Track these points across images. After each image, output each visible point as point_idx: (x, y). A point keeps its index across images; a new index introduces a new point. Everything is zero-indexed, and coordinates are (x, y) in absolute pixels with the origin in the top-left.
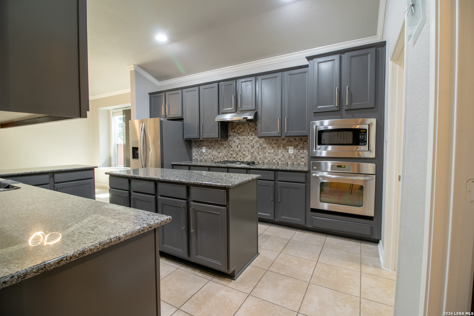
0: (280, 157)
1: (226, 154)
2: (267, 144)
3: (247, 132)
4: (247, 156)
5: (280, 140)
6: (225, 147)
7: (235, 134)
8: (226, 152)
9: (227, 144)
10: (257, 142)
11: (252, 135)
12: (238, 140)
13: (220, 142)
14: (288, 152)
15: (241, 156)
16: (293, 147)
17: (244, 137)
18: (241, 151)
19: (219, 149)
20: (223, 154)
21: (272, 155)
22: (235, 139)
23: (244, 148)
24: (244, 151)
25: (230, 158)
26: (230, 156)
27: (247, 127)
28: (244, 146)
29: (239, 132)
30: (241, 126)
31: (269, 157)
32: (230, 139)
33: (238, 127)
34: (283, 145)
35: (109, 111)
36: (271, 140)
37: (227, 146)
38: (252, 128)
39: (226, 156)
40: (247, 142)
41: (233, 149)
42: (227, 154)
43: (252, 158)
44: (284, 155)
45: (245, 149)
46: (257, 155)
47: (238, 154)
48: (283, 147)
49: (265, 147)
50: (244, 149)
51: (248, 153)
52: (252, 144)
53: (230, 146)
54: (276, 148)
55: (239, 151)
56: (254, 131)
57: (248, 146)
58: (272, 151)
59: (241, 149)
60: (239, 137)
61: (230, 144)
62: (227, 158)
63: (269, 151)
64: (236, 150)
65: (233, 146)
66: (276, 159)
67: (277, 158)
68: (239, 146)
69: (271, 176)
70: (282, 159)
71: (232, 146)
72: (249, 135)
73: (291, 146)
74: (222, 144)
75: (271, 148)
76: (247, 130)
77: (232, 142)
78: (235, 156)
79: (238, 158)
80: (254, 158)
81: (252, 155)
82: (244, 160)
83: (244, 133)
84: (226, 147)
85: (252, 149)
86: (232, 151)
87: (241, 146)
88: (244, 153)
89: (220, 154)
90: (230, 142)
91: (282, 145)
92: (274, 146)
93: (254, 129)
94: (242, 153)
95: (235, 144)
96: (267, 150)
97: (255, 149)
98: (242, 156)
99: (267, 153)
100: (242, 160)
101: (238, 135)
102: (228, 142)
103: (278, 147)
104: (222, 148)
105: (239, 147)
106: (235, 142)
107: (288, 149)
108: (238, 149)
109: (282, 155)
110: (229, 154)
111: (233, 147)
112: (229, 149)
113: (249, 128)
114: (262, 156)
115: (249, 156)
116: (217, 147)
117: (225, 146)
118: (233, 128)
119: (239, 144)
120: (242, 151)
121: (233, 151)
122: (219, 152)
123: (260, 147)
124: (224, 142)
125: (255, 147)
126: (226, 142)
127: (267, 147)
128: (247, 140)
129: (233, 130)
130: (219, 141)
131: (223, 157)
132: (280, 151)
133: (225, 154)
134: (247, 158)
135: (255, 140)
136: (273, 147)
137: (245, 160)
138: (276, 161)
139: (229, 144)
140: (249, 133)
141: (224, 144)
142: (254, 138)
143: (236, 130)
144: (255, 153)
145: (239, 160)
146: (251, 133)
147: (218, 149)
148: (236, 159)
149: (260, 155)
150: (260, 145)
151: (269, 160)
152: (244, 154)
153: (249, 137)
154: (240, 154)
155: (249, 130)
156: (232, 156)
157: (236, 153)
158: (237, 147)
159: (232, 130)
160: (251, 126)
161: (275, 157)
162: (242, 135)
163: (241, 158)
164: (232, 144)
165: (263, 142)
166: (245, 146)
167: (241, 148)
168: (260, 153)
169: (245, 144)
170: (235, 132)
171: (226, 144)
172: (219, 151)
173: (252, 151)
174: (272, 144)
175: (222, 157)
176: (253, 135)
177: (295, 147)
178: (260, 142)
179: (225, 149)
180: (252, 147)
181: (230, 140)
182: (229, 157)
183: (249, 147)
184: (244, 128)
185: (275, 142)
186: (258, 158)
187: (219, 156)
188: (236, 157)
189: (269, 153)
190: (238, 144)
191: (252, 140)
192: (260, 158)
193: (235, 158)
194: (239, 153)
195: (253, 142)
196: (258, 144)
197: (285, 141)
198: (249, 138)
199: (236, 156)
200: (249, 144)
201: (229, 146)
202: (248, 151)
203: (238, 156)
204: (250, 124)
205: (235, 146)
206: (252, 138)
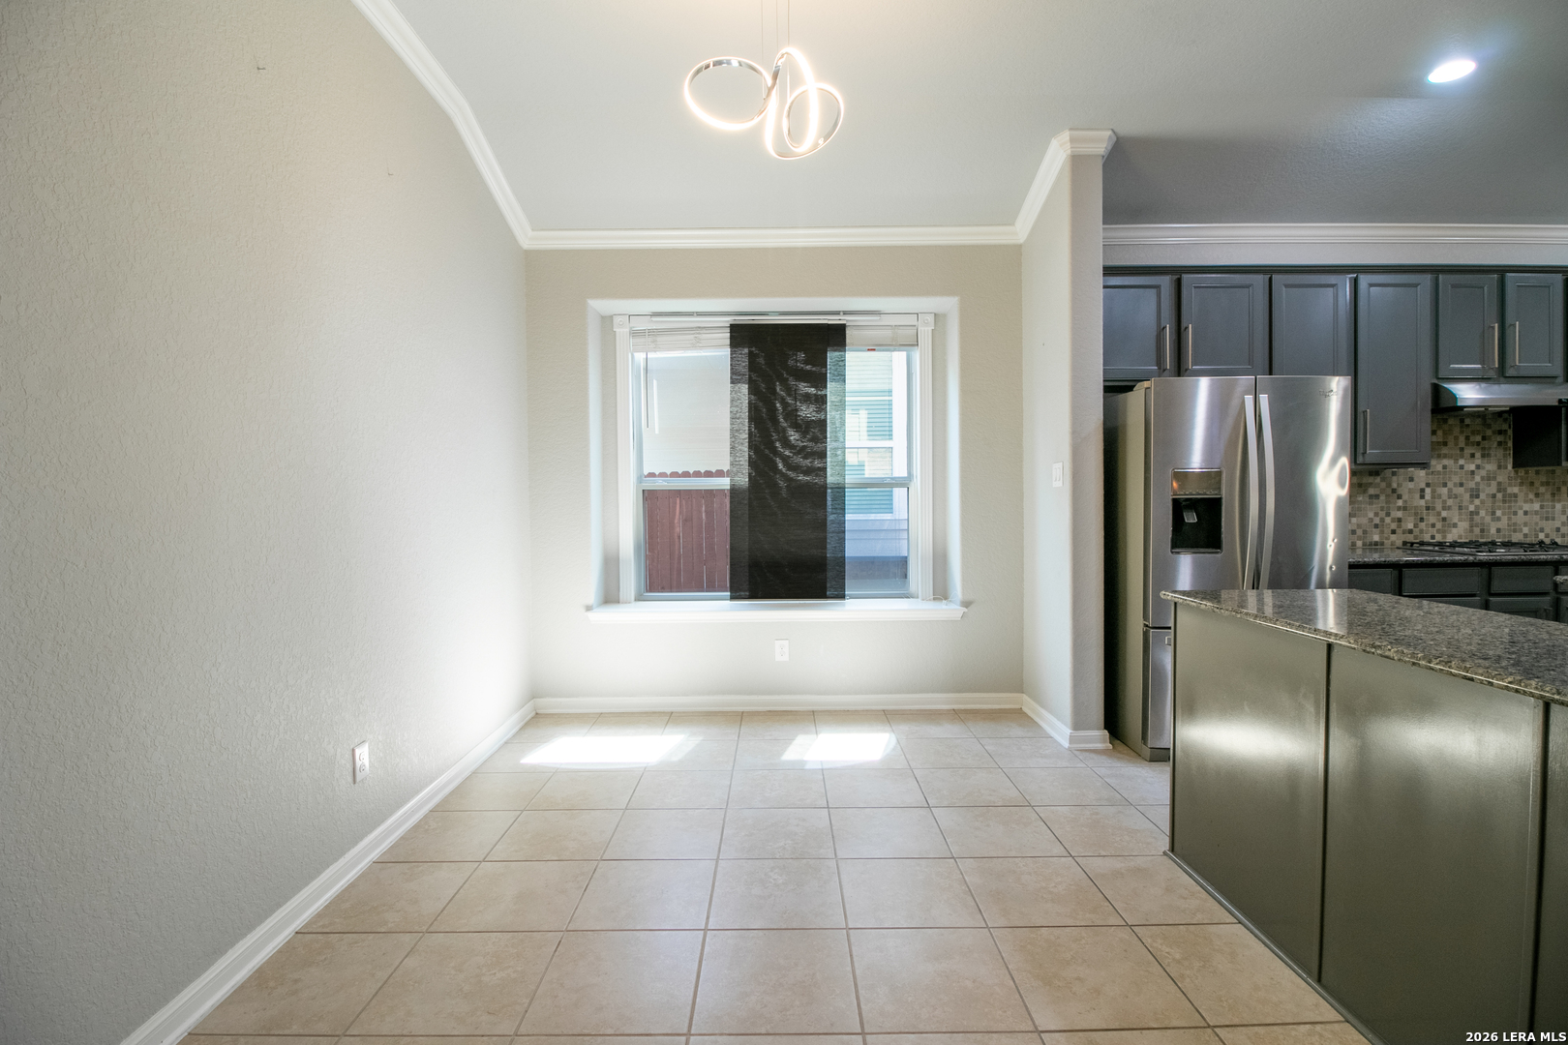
0: (1558, 524)
1: (1377, 521)
2: (1522, 484)
3: (1456, 444)
4: (1455, 525)
5: (1559, 473)
6: (1371, 497)
8: (1376, 514)
9: (1383, 485)
10: (1489, 478)
11: (1473, 456)
15: (1433, 526)
17: (1446, 462)
18: (1434, 509)
20: (1364, 521)
21: (1536, 518)
23: (1445, 497)
24: (1444, 508)
25: (1394, 532)
26: (1394, 526)
27: (1456, 431)
28: (1445, 491)
31: (1526, 524)
35: (609, 317)
36: (1533, 474)
37: (1383, 491)
38: (1473, 433)
39: (1376, 526)
40: (1456, 479)
41: (1405, 502)
42: (1382, 520)
43: (1471, 531)
45: (1450, 502)
46: (1488, 518)
47: (1422, 520)
49: (1516, 496)
50: (1444, 502)
51: (1460, 514)
52: (1472, 485)
53: (1394, 491)
54: (1548, 496)
55: (1428, 508)
56: (1478, 443)
57: (1459, 490)
58: (1536, 506)
59: (1434, 503)
61: (1395, 485)
62: (1382, 532)
64: (1415, 504)
65: (1404, 491)
66: (1547, 530)
67: (1549, 525)
68: (1428, 491)
70: (1563, 530)
71: (1399, 492)
72: (1462, 457)
74: (1360, 485)
75: (1532, 496)
76: (1456, 438)
77: (1401, 478)
78: (1410, 526)
79: (1421, 531)
80: (1477, 530)
81: (1472, 520)
82: (1444, 537)
83: (1445, 450)
84: (1377, 496)
85: (1472, 502)
86: (1399, 509)
87: (1433, 492)
88: (1444, 514)
90: (1394, 478)
91: (1564, 489)
92: (1542, 490)
93: (1478, 438)
94: (1439, 514)
95: (1411, 485)
97: (1483, 502)
98: (1439, 525)
99: (1521, 513)
100: (1439, 538)
102: (1383, 480)
103: (1553, 494)
104: (1361, 499)
105: (1428, 497)
106: (1411, 479)
108: (1422, 503)
110: (1388, 520)
111: (1405, 497)
112: (1388, 502)
113: (1462, 432)
114: (1503, 524)
115: (1463, 525)
117: (1371, 491)
119: (1428, 485)
120: (1439, 507)
121: (1405, 509)
123: (1500, 495)
124: (1371, 479)
125: (1483, 496)
127: (1522, 495)
128: (1456, 473)
131: (1365, 532)
132: (1558, 506)
133: (1371, 520)
134: (1454, 530)
135: (1483, 473)
136: (1537, 495)
137: (1450, 538)
138: (1547, 536)
139: (1389, 485)
140: (1462, 449)
141: (1370, 484)
142: (1478, 467)
144: (1483, 513)
145: (1427, 538)
146: (1468, 451)
148: (1416, 537)
149: (1499, 519)
151: (1526, 534)
152: (1444, 519)
153: (1461, 462)
154: (1432, 519)
155: (1462, 439)
156: (1399, 527)
157: (1416, 514)
158: (1418, 496)
160: (1468, 425)
162: (1439, 456)
163: (1434, 531)
164: (1399, 485)
165: (1510, 478)
166: (1450, 490)
167: (1433, 497)
168: (1499, 513)
169: (1450, 485)
171: (1377, 486)
173: (1472, 508)
175: (1359, 532)
176: (1478, 455)
178: (1500, 479)
179: (1371, 504)
180: (1471, 496)
182: (1387, 531)
183: (1461, 495)
184: (1445, 433)
186: (1493, 530)
188: (1416, 531)
189: (1526, 513)
190: (1423, 485)
191: (1473, 472)
192: (1499, 530)
193: (1410, 532)
194: (1428, 515)
195: (1478, 479)
196: (1494, 483)
198: (1462, 467)
199: (1416, 526)
200: (1461, 485)
201: (1389, 491)
202: (1460, 508)
203: (1422, 525)
204: (1467, 421)
205: (1410, 491)
206: (1472, 467)
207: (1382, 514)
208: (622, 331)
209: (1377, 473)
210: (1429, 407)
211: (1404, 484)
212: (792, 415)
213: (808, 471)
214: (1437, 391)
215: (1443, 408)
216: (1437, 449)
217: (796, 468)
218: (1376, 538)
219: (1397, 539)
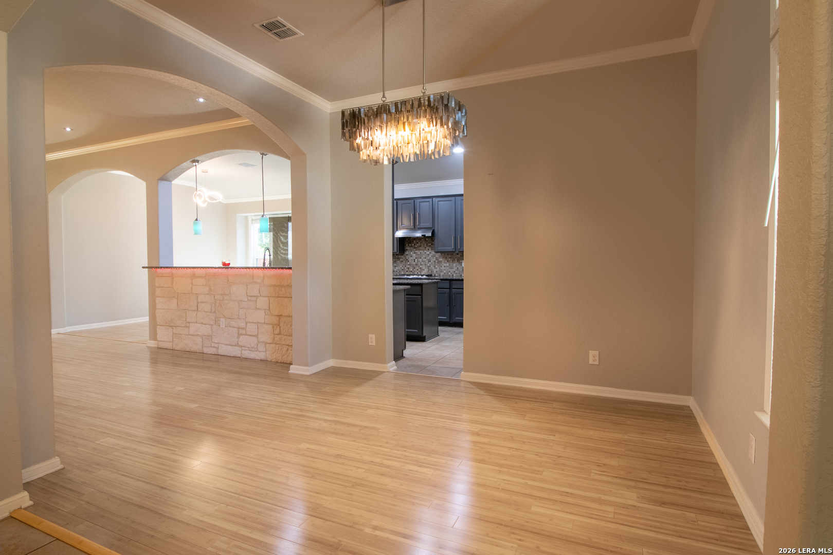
0: (454, 270)
1: (403, 268)
2: (443, 258)
3: (424, 247)
4: (424, 270)
5: (454, 254)
7: (412, 248)
8: (402, 266)
9: (404, 258)
10: (433, 256)
11: (428, 249)
12: (415, 255)
13: (397, 257)
14: (461, 265)
17: (421, 251)
20: (400, 268)
21: (448, 268)
22: (411, 253)
26: (407, 270)
27: (424, 242)
28: (421, 260)
29: (416, 246)
30: (418, 241)
31: (445, 270)
32: (407, 253)
33: (415, 241)
34: (458, 259)
35: (246, 217)
36: (446, 255)
38: (429, 243)
39: (402, 270)
40: (424, 256)
44: (458, 268)
45: (422, 263)
46: (433, 268)
48: (458, 261)
49: (441, 261)
52: (428, 258)
53: (407, 260)
54: (451, 261)
56: (430, 246)
57: (425, 260)
58: (448, 265)
60: (416, 251)
63: (445, 265)
64: (413, 264)
65: (410, 260)
66: (451, 272)
67: (452, 271)
69: (447, 285)
70: (456, 272)
75: (446, 261)
78: (411, 270)
80: (430, 271)
82: (421, 273)
83: (421, 248)
84: (403, 261)
85: (428, 263)
87: (418, 260)
88: (421, 266)
89: (397, 268)
91: (456, 259)
92: (449, 260)
93: (430, 244)
95: (411, 258)
96: (443, 264)
97: (432, 263)
98: (419, 270)
99: (443, 266)
100: (419, 273)
101: (415, 249)
102: (405, 256)
103: (453, 261)
105: (416, 261)
106: (412, 256)
107: (462, 263)
108: (415, 263)
109: (456, 268)
110: (405, 268)
114: (438, 270)
115: (426, 270)
117: (401, 260)
118: (410, 243)
120: (419, 264)
122: (395, 266)
123: (436, 261)
124: (401, 256)
125: (432, 261)
127: (443, 261)
129: (410, 245)
132: (454, 265)
135: (432, 254)
136: (448, 261)
138: (451, 273)
141: (401, 258)
142: (430, 253)
143: (413, 245)
144: (432, 266)
145: (416, 273)
146: (427, 248)
148: (413, 273)
149: (436, 268)
150: (437, 259)
151: (445, 273)
153: (425, 251)
155: (425, 244)
158: (413, 261)
159: (408, 245)
161: (450, 270)
162: (419, 250)
163: (418, 271)
165: (439, 256)
168: (436, 266)
169: (422, 258)
170: (411, 246)
172: (395, 265)
173: (429, 265)
174: (448, 258)
175: (398, 271)
176: (430, 249)
178: (436, 256)
179: (401, 263)
180: (428, 261)
181: (407, 255)
184: (421, 243)
185: (450, 256)
186: (435, 272)
187: (395, 270)
189: (445, 266)
190: (415, 258)
192: (436, 272)
195: (430, 256)
196: (435, 258)
197: (459, 256)
198: (425, 253)
200: (425, 258)
201: (405, 260)
202: (425, 265)
203: (415, 270)
204: (427, 239)
205: (411, 260)
206: (429, 253)
207: (404, 266)
208: (250, 220)
212: (280, 240)
213: (285, 254)
217: (282, 253)
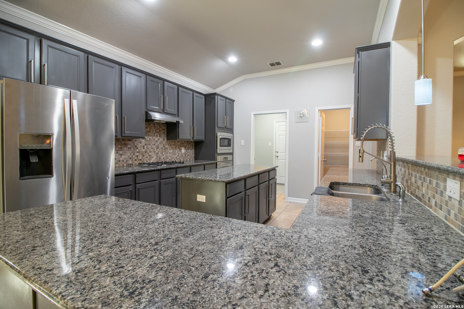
0: (176, 156)
1: (131, 156)
2: (168, 145)
3: (153, 132)
4: (153, 157)
5: (176, 142)
6: (129, 148)
8: (130, 154)
9: (132, 144)
10: (161, 143)
11: (157, 136)
13: (123, 142)
14: (181, 151)
15: (147, 157)
16: (184, 148)
17: (150, 137)
18: (147, 152)
19: (121, 151)
20: (126, 157)
21: (172, 154)
23: (150, 148)
24: (150, 152)
25: (136, 160)
26: (136, 158)
27: (153, 128)
28: (150, 146)
31: (170, 156)
34: (179, 146)
36: (171, 142)
37: (132, 146)
38: (157, 129)
39: (130, 158)
40: (153, 143)
41: (139, 150)
42: (132, 156)
43: (157, 159)
44: (179, 154)
45: (151, 150)
46: (161, 155)
47: (144, 156)
48: (179, 148)
49: (167, 148)
50: (150, 150)
51: (154, 154)
52: (157, 145)
53: (136, 146)
54: (174, 148)
55: (145, 152)
56: (158, 132)
57: (154, 146)
58: (172, 151)
59: (147, 150)
61: (136, 145)
62: (132, 160)
63: (170, 151)
64: (142, 151)
65: (138, 146)
66: (174, 158)
67: (175, 156)
68: (145, 146)
70: (178, 158)
71: (137, 147)
72: (154, 136)
73: (183, 147)
74: (125, 144)
75: (171, 148)
76: (153, 130)
77: (138, 142)
78: (141, 158)
79: (144, 159)
80: (158, 158)
81: (157, 155)
82: (150, 161)
83: (150, 134)
84: (130, 148)
85: (157, 150)
86: (137, 152)
87: (147, 147)
88: (150, 154)
89: (123, 156)
90: (136, 142)
91: (178, 146)
92: (173, 146)
93: (158, 131)
94: (148, 154)
95: (141, 144)
96: (168, 150)
97: (160, 150)
98: (148, 157)
99: (168, 153)
100: (148, 161)
102: (132, 142)
103: (175, 148)
104: (125, 149)
105: (145, 148)
106: (141, 143)
107: (181, 149)
108: (144, 150)
109: (178, 154)
110: (134, 156)
111: (139, 148)
112: (134, 150)
113: (154, 128)
114: (164, 156)
115: (155, 157)
116: (119, 148)
117: (129, 146)
119: (145, 145)
120: (148, 152)
121: (139, 152)
122: (121, 155)
123: (163, 148)
124: (128, 142)
125: (160, 148)
126: (131, 142)
127: (168, 148)
128: (153, 141)
130: (121, 140)
131: (127, 161)
132: (176, 151)
133: (129, 156)
134: (153, 159)
135: (159, 141)
136: (172, 148)
137: (151, 162)
138: (174, 159)
139: (134, 144)
140: (154, 134)
141: (128, 144)
142: (158, 139)
144: (160, 153)
145: (145, 162)
146: (156, 134)
147: (119, 150)
148: (142, 162)
149: (163, 155)
151: (170, 159)
152: (150, 155)
153: (154, 138)
154: (147, 156)
155: (154, 130)
156: (137, 158)
157: (142, 154)
158: (143, 148)
160: (156, 127)
162: (148, 136)
163: (147, 159)
164: (137, 144)
165: (166, 143)
166: (151, 146)
167: (147, 148)
168: (163, 153)
169: (151, 145)
171: (130, 144)
172: (121, 152)
173: (157, 152)
174: (172, 145)
175: (125, 161)
176: (158, 136)
177: (185, 148)
178: (164, 143)
179: (129, 151)
180: (157, 148)
182: (134, 160)
183: (154, 148)
185: (173, 143)
186: (162, 158)
187: (121, 159)
188: (142, 159)
189: (170, 153)
190: (144, 145)
191: (157, 141)
192: (163, 158)
193: (141, 160)
194: (145, 154)
195: (158, 143)
196: (162, 144)
197: (179, 143)
198: (154, 139)
199: (142, 158)
200: (154, 145)
201: (134, 146)
202: (154, 152)
203: (144, 157)
204: (156, 125)
205: (141, 146)
207: (132, 154)
209: (130, 140)
210: (145, 119)
211: (139, 144)
214: (147, 114)
215: (149, 120)
216: (147, 133)
218: (130, 162)
219: (137, 162)
